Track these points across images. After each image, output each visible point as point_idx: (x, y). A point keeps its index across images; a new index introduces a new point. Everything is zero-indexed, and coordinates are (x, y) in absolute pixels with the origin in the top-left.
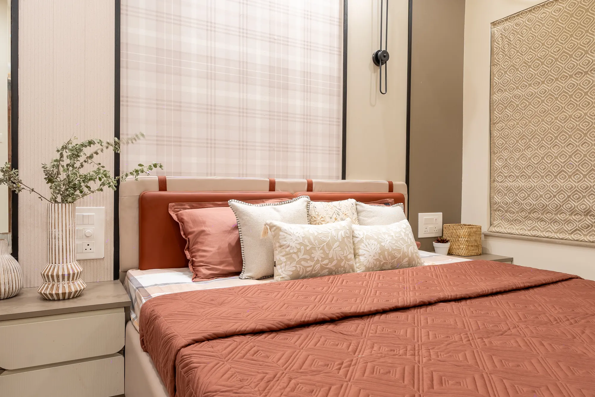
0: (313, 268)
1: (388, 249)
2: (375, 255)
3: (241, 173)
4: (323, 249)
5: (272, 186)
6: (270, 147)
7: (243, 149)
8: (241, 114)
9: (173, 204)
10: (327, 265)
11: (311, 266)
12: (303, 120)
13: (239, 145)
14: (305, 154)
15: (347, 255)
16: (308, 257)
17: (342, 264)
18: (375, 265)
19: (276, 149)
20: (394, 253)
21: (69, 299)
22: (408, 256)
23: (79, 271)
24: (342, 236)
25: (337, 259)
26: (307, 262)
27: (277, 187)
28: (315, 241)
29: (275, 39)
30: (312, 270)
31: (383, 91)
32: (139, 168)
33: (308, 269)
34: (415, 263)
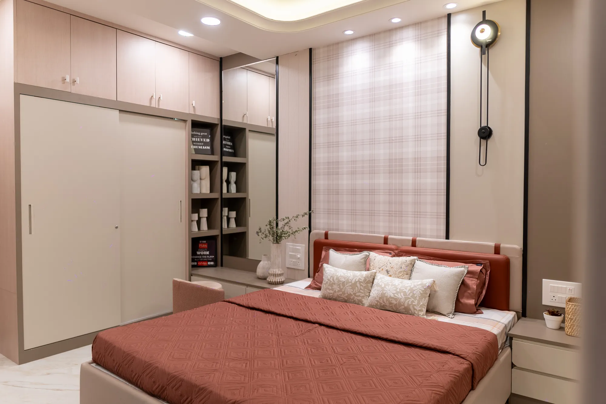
0: (333, 295)
1: (387, 296)
2: (377, 298)
3: (371, 230)
4: (339, 285)
5: (386, 240)
6: (389, 214)
7: (372, 215)
8: (371, 193)
9: (325, 247)
10: (341, 295)
11: (331, 293)
12: (414, 194)
13: (370, 213)
14: (416, 218)
15: (356, 293)
16: (331, 288)
17: (352, 298)
18: (377, 304)
19: (393, 215)
20: (391, 300)
21: (279, 284)
22: (403, 305)
23: (282, 273)
24: (355, 280)
25: (347, 293)
26: (330, 290)
27: (389, 242)
28: (336, 279)
29: (393, 140)
30: (333, 296)
31: (482, 162)
32: (298, 229)
33: (331, 295)
34: (412, 311)
